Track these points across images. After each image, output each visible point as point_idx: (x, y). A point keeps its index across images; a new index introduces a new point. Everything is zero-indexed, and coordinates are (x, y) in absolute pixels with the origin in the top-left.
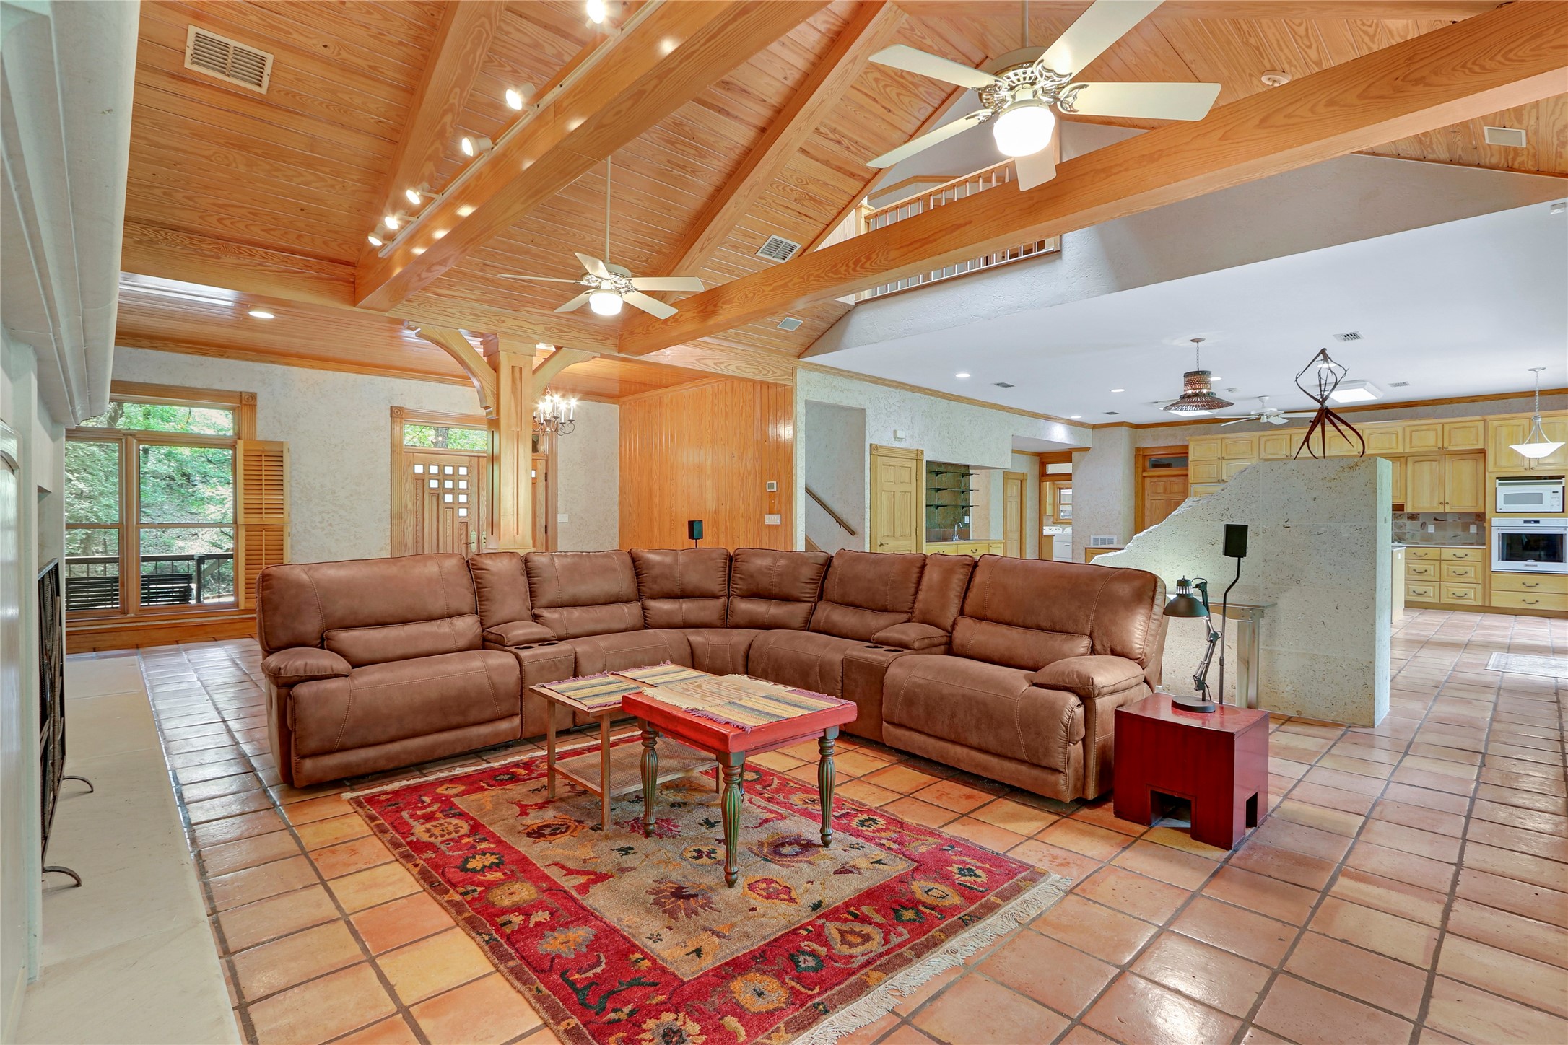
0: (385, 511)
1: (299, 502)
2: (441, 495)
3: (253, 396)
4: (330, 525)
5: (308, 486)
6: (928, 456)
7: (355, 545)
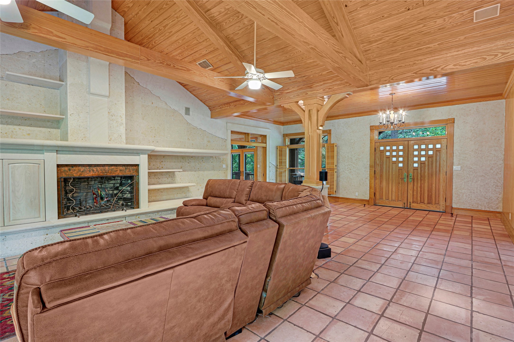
0: (368, 165)
1: (342, 162)
2: (391, 158)
3: (330, 130)
4: (350, 169)
5: (344, 157)
7: (358, 177)
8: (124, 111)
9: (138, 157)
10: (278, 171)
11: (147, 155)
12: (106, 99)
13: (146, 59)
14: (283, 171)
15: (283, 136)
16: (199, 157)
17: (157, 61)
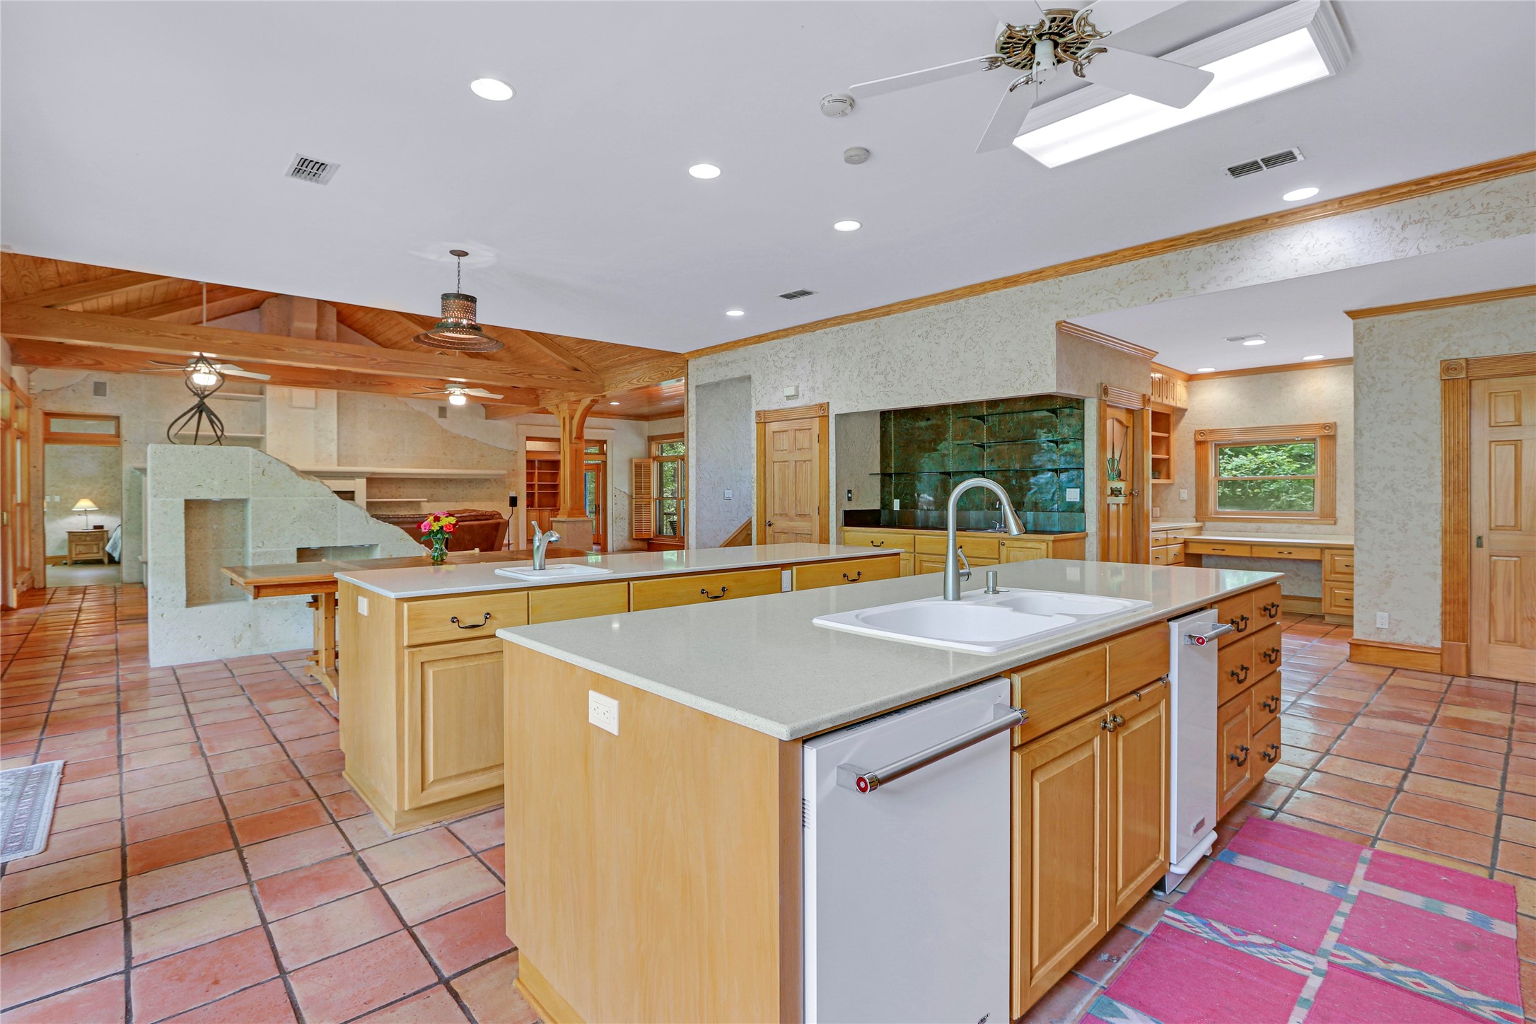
6: (834, 410)
8: (335, 424)
9: (353, 481)
10: (634, 503)
11: (365, 480)
12: (312, 412)
13: (335, 382)
14: (643, 503)
15: (648, 441)
16: (463, 480)
17: (349, 382)
